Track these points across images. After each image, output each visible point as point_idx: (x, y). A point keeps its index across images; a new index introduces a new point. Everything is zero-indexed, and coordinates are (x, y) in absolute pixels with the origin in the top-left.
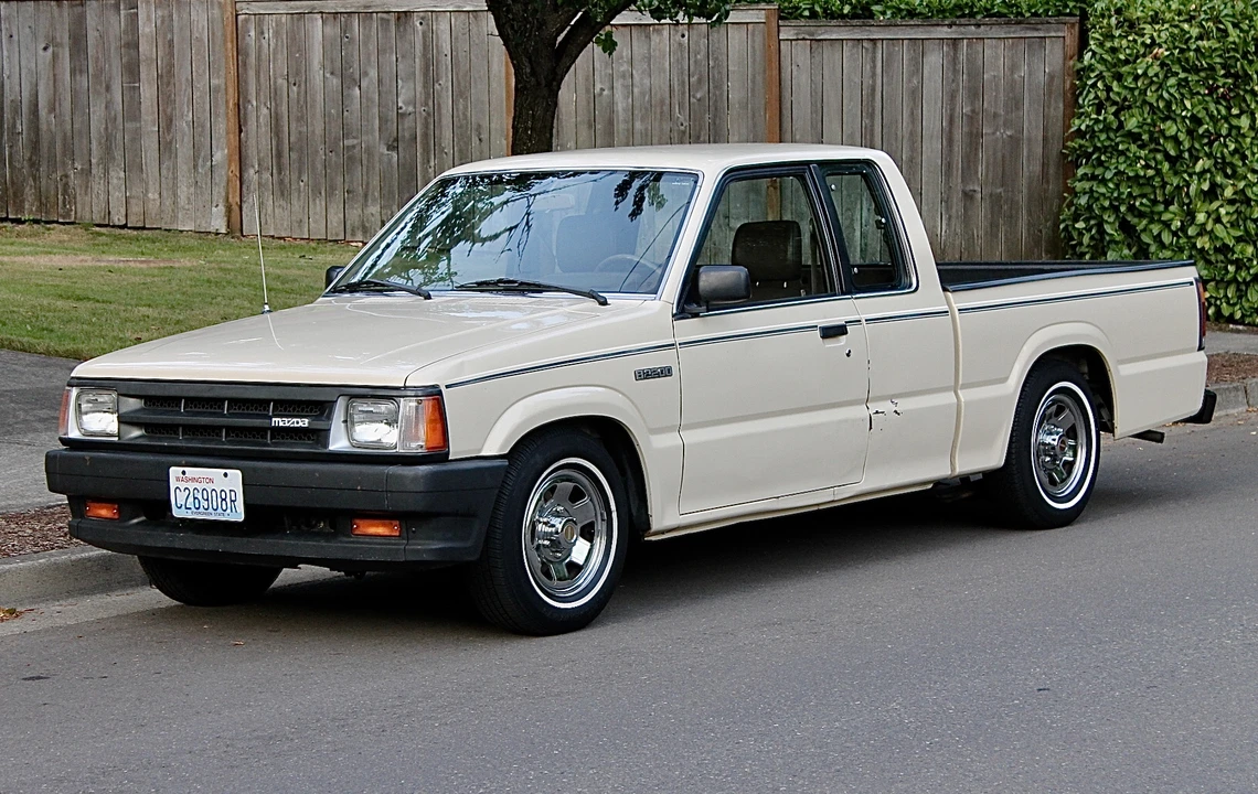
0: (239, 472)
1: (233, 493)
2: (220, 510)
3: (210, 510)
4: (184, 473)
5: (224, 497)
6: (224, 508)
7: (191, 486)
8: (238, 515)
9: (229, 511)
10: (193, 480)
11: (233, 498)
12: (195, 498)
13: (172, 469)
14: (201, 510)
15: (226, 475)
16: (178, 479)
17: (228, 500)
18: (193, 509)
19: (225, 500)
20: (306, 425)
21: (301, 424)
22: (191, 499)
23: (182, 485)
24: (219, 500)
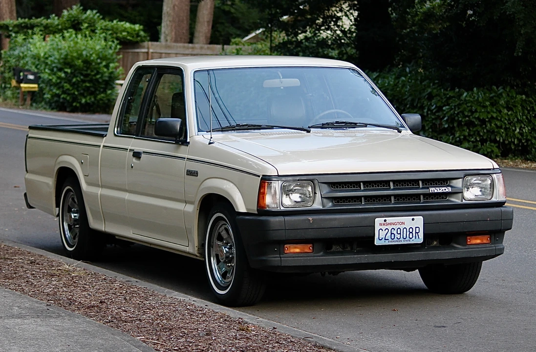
0: (421, 217)
1: (417, 229)
2: (408, 238)
3: (402, 239)
4: (385, 221)
5: (411, 231)
6: (411, 237)
7: (390, 227)
8: (420, 240)
9: (414, 238)
10: (390, 224)
11: (417, 231)
12: (391, 234)
13: (376, 220)
14: (396, 239)
15: (413, 219)
16: (381, 224)
17: (414, 232)
18: (390, 240)
19: (412, 233)
20: (450, 191)
21: (447, 190)
22: (389, 234)
23: (384, 228)
24: (408, 233)
